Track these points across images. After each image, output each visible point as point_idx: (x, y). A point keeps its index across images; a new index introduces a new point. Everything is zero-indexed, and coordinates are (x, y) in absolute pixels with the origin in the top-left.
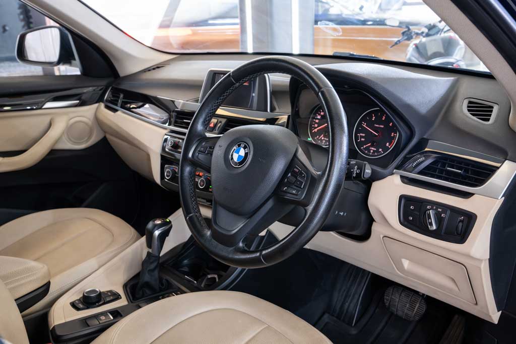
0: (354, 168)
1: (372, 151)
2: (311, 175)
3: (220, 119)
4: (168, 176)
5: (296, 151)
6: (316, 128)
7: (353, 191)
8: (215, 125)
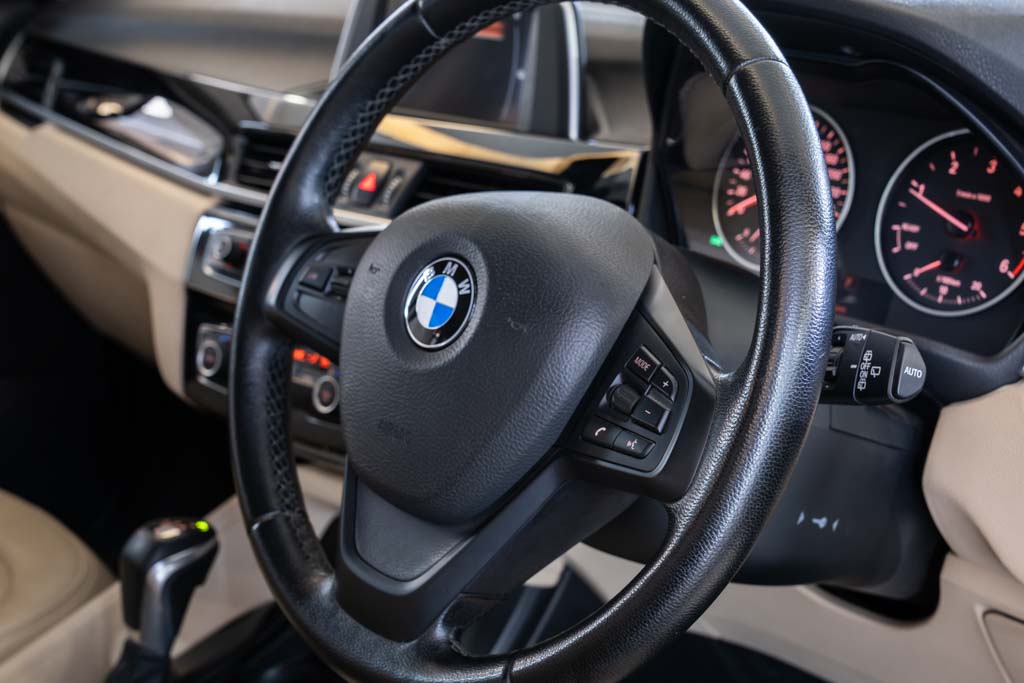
0: (859, 360)
1: (944, 290)
2: (696, 385)
3: (399, 164)
4: (208, 365)
5: (648, 290)
6: (738, 200)
7: (865, 439)
8: (382, 184)
